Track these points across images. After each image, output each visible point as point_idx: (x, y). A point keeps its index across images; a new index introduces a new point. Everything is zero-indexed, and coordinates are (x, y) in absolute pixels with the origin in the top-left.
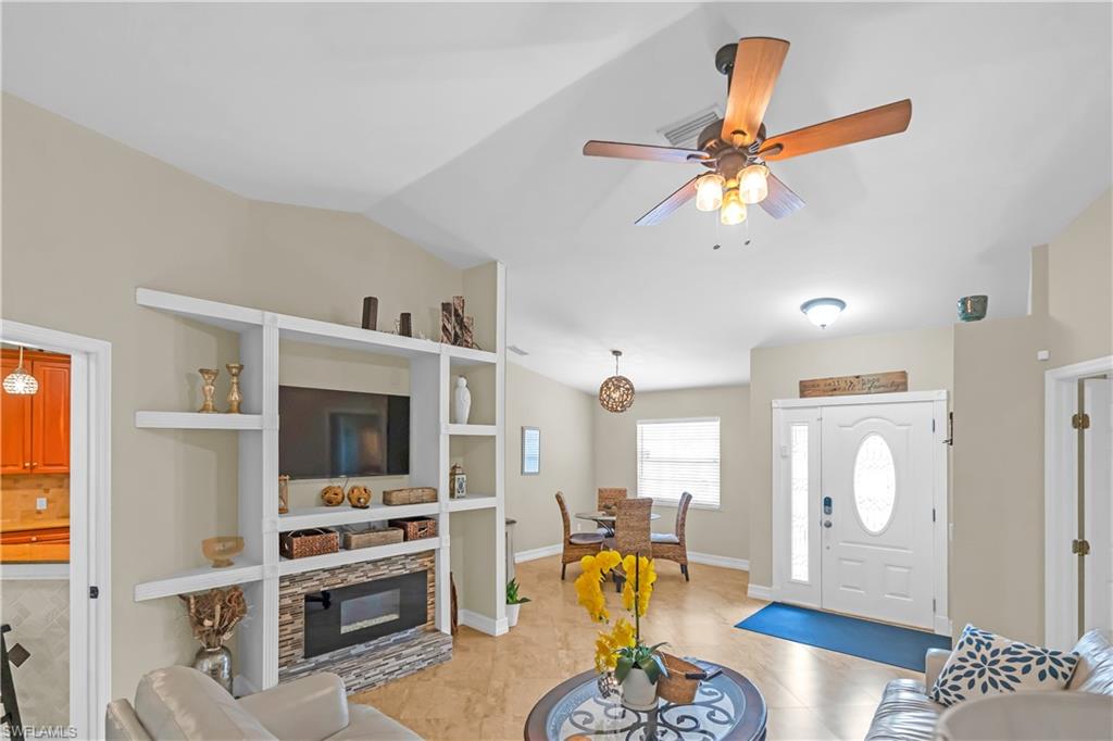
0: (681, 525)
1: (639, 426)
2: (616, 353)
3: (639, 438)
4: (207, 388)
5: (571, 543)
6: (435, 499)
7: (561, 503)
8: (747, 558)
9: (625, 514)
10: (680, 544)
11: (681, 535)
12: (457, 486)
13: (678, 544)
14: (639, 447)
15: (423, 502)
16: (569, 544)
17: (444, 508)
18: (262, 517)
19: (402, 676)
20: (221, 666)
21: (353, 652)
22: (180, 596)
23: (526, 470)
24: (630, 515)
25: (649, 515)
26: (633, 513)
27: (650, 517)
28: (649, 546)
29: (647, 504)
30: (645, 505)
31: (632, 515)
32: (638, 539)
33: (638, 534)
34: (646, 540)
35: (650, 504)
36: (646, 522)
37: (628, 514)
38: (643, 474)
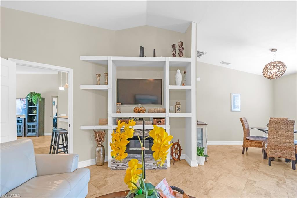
2: (273, 50)
4: (98, 79)
5: (247, 139)
6: (164, 112)
7: (242, 121)
9: (274, 127)
12: (177, 109)
15: (160, 112)
16: (246, 140)
17: (168, 115)
18: (108, 112)
19: (148, 168)
20: (100, 150)
21: (136, 157)
22: (93, 130)
23: (233, 110)
24: (277, 128)
25: (293, 129)
26: (280, 127)
27: (293, 130)
28: (293, 145)
29: (290, 123)
30: (289, 124)
31: (279, 128)
32: (284, 141)
33: (284, 138)
34: (290, 142)
35: (292, 123)
36: (290, 132)
37: (276, 127)
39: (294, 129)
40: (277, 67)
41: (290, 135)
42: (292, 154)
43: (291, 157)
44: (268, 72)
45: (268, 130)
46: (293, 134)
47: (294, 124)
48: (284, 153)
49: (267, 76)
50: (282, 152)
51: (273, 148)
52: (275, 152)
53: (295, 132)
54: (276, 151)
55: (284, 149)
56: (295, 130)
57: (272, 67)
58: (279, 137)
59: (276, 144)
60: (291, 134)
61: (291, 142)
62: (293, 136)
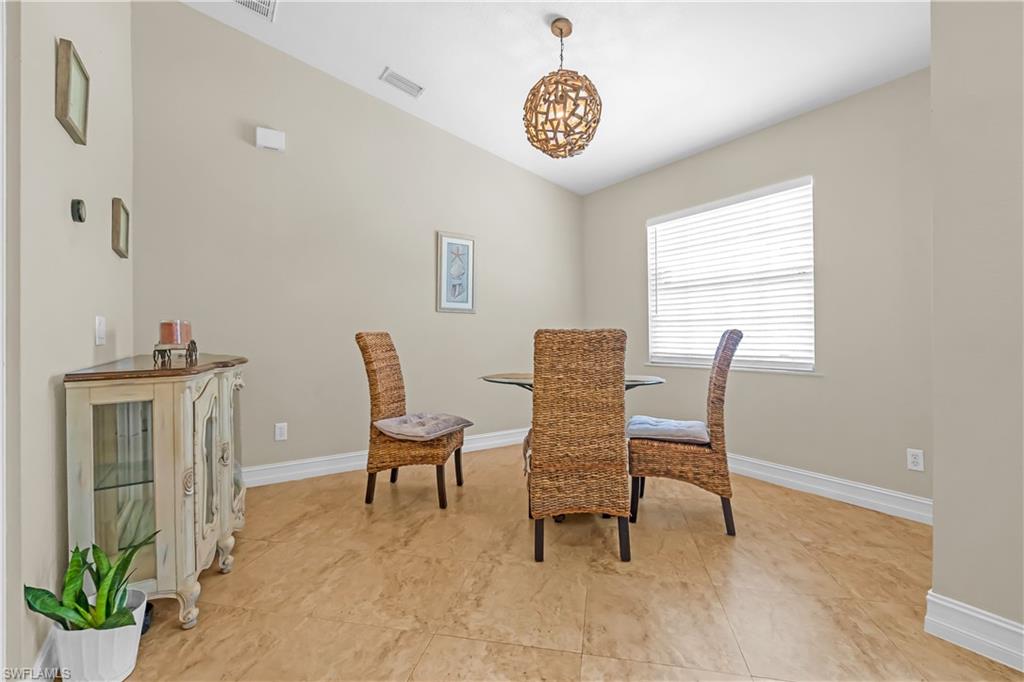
0: (717, 402)
1: (650, 230)
2: (559, 25)
3: (650, 251)
8: (928, 495)
9: (552, 367)
10: (712, 446)
11: (716, 424)
13: (708, 445)
14: (650, 267)
23: (445, 304)
24: (567, 370)
25: (619, 371)
26: (573, 366)
27: (622, 377)
28: (622, 448)
29: (611, 345)
30: (605, 346)
31: (570, 370)
32: (591, 430)
33: (590, 418)
34: (611, 435)
35: (618, 345)
36: (611, 389)
37: (560, 367)
38: (659, 313)
39: (622, 369)
40: (570, 94)
41: (610, 399)
42: (619, 488)
43: (613, 503)
44: (540, 115)
45: (532, 381)
46: (621, 397)
47: (622, 349)
48: (592, 490)
49: (537, 136)
50: (584, 488)
51: (552, 469)
52: (559, 489)
53: (628, 387)
54: (562, 483)
55: (590, 468)
56: (628, 377)
57: (551, 90)
58: (573, 415)
59: (561, 448)
60: (613, 398)
61: (613, 431)
62: (622, 406)
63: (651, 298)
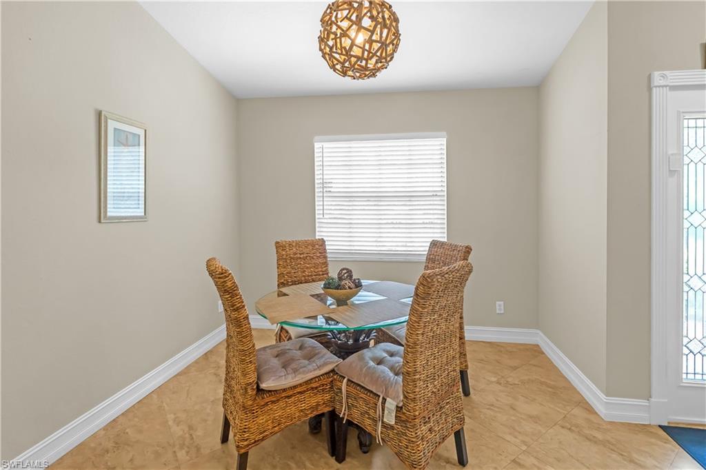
1: (317, 145)
14: (316, 177)
24: (440, 309)
26: (444, 304)
34: (454, 357)
37: (437, 307)
38: (325, 216)
41: (455, 325)
48: (448, 416)
50: (444, 417)
52: (431, 430)
54: (432, 422)
58: (436, 350)
61: (454, 353)
63: (318, 203)
